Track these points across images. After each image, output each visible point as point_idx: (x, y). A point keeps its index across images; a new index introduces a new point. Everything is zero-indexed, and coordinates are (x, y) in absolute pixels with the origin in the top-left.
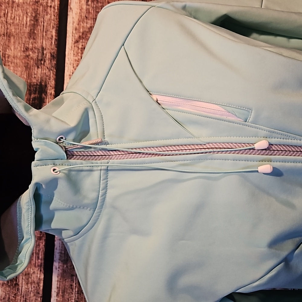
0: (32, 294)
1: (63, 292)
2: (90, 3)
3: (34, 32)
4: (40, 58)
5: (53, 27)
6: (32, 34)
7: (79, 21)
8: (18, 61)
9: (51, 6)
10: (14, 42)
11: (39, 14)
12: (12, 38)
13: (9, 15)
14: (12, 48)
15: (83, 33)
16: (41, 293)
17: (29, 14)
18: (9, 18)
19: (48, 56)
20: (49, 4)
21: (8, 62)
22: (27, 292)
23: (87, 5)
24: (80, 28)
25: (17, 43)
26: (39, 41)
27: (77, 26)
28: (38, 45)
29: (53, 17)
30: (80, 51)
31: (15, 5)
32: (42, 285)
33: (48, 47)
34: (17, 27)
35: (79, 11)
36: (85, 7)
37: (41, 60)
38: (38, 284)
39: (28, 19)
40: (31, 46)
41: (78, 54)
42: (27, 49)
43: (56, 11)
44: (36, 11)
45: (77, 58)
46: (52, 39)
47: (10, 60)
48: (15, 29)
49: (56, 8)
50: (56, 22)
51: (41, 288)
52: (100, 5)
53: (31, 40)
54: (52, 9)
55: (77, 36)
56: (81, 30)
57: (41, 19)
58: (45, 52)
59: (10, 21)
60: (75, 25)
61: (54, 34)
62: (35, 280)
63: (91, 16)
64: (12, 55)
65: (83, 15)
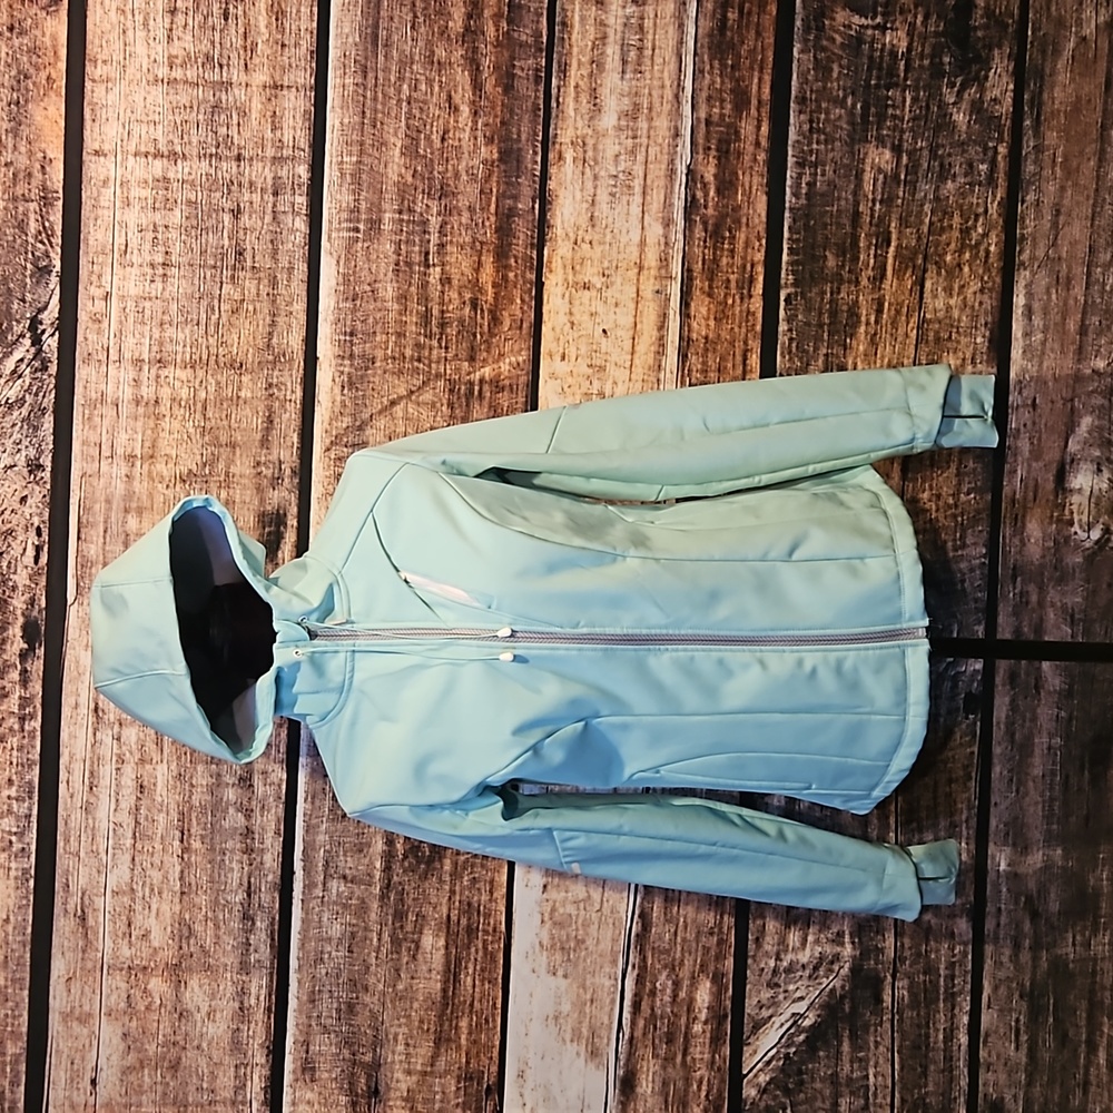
0: (271, 799)
1: (313, 798)
2: (346, 391)
3: (267, 440)
4: (276, 476)
5: (294, 431)
6: (265, 442)
7: (331, 420)
8: (247, 481)
9: (290, 401)
10: (241, 455)
11: (275, 412)
12: (238, 449)
13: (233, 416)
14: (238, 464)
15: (336, 437)
16: (283, 797)
17: (261, 414)
18: (233, 421)
19: (288, 472)
20: (288, 398)
21: (233, 482)
22: (266, 797)
23: (343, 395)
24: (331, 429)
25: (244, 456)
26: (275, 452)
27: (328, 427)
28: (274, 457)
29: (293, 415)
30: (332, 462)
31: (241, 402)
32: (284, 787)
33: (288, 458)
34: (244, 433)
35: (331, 404)
36: (338, 398)
37: (278, 478)
38: (280, 786)
39: (260, 421)
40: (263, 458)
41: (329, 466)
42: (258, 464)
43: (298, 406)
44: (270, 408)
45: (328, 474)
46: (292, 447)
47: (235, 480)
48: (242, 436)
49: (298, 402)
50: (299, 422)
51: (284, 791)
52: (361, 393)
53: (264, 451)
54: (293, 404)
55: (328, 441)
56: (334, 433)
57: (277, 420)
58: (283, 467)
59: (234, 425)
60: (326, 425)
61: (295, 439)
62: (276, 781)
63: (348, 410)
64: (238, 473)
65: (337, 410)
